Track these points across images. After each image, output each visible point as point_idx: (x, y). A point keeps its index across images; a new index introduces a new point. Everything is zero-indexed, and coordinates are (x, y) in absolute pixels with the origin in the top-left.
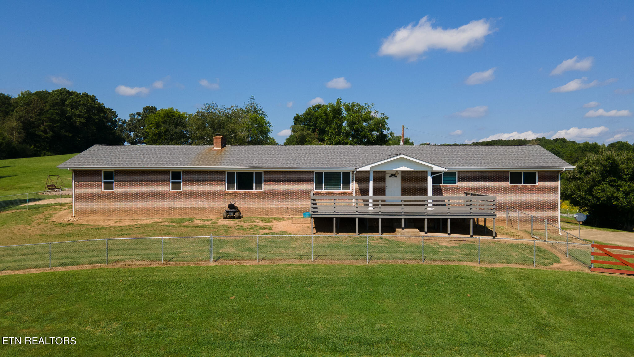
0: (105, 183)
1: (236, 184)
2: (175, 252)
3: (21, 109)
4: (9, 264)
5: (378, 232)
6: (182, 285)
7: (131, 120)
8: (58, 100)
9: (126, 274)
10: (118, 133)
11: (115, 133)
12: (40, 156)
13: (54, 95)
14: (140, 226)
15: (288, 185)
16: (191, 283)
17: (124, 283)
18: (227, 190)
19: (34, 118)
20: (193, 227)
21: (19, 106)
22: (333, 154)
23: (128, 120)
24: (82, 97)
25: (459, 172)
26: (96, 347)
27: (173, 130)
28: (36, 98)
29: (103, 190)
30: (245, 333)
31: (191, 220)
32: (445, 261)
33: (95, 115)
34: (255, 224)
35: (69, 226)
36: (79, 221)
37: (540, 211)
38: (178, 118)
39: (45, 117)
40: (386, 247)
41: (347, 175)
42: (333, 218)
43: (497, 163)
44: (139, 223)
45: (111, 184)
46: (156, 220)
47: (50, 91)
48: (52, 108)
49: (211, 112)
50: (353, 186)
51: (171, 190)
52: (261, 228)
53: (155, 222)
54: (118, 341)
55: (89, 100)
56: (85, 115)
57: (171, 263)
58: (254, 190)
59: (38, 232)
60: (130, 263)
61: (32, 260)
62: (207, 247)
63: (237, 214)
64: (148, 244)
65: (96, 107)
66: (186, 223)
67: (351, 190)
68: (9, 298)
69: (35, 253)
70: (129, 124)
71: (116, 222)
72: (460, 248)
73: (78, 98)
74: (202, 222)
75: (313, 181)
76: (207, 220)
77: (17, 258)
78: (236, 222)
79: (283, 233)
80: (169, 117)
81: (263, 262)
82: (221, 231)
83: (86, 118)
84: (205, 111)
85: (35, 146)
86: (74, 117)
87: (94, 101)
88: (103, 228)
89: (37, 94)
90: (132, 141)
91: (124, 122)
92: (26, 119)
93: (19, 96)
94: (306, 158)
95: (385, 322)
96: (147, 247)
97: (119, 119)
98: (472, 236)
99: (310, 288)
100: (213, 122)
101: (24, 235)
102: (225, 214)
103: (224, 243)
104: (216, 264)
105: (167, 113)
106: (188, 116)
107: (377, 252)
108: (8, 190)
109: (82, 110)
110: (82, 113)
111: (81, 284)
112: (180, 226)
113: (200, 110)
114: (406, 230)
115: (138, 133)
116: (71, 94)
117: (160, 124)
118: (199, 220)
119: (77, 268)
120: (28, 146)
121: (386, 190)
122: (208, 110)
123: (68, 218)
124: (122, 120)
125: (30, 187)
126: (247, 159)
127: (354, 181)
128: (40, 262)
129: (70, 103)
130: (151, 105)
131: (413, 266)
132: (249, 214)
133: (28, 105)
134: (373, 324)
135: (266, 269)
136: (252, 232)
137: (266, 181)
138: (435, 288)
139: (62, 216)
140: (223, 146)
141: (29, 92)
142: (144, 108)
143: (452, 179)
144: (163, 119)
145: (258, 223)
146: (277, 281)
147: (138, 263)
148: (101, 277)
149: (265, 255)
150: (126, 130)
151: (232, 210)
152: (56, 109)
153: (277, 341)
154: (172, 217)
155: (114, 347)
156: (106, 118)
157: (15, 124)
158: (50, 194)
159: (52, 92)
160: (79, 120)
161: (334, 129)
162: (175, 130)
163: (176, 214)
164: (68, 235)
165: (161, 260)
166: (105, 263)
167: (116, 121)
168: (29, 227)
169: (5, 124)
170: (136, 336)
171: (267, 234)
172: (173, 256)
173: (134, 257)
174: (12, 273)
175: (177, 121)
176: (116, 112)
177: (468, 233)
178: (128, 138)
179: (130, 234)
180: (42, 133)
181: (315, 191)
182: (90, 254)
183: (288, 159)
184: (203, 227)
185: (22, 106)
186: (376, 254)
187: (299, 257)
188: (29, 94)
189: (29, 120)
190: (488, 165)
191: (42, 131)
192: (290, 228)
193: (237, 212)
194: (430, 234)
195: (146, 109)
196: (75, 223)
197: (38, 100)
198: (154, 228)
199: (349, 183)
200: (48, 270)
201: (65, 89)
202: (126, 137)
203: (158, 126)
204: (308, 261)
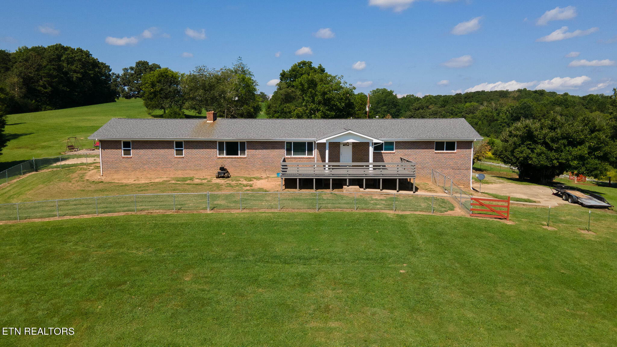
0: (124, 150)
1: (225, 151)
2: (182, 203)
3: (20, 64)
4: (67, 212)
5: (329, 188)
6: (189, 226)
7: (125, 75)
8: (54, 55)
9: (150, 219)
10: (113, 87)
11: (110, 87)
12: (41, 110)
13: (49, 50)
14: (154, 184)
15: (265, 152)
16: (195, 224)
17: (150, 224)
18: (218, 156)
19: (33, 74)
20: (194, 184)
21: (18, 62)
22: (301, 127)
23: (122, 75)
24: (77, 53)
25: (396, 142)
26: (141, 262)
27: (167, 89)
28: (33, 54)
29: (123, 156)
30: (232, 254)
31: (191, 179)
32: (371, 209)
33: (90, 70)
34: (240, 182)
35: (100, 184)
36: (107, 180)
37: (457, 172)
38: (172, 77)
39: (44, 73)
40: (333, 200)
41: (310, 144)
42: (297, 179)
43: (426, 135)
44: (153, 181)
45: (129, 151)
46: (165, 179)
47: (46, 47)
48: (49, 64)
49: (202, 75)
50: (315, 152)
51: (175, 156)
52: (244, 186)
53: (164, 181)
54: (154, 258)
55: (83, 56)
56: (81, 71)
57: (180, 211)
58: (239, 156)
59: (79, 188)
60: (152, 211)
61: (82, 209)
62: (205, 200)
63: (226, 174)
64: (162, 198)
65: (91, 62)
66: (188, 182)
67: (313, 156)
68: (76, 234)
69: (83, 204)
70: (123, 79)
71: (135, 181)
72: (386, 200)
73: (73, 54)
74: (200, 181)
75: (284, 149)
76: (204, 179)
77: (70, 207)
78: (225, 181)
79: (261, 189)
80: (163, 77)
81: (245, 211)
82: (215, 188)
83: (82, 73)
84: (196, 73)
85: (36, 101)
86: (71, 73)
87: (89, 57)
88: (126, 185)
89: (34, 49)
90: (126, 95)
91: (118, 76)
92: (26, 75)
93: (17, 51)
94: (279, 131)
95: (318, 248)
96: (162, 200)
97: (113, 74)
98: (398, 191)
99: (275, 228)
100: (205, 84)
101: (69, 190)
102: (217, 174)
103: (217, 197)
104: (212, 212)
105: (162, 73)
106: (180, 75)
107: (326, 203)
108: (33, 149)
109: (77, 65)
110: (78, 69)
111: (122, 225)
112: (184, 184)
113: (192, 73)
114: (350, 187)
115: (132, 87)
116: (66, 49)
117: (155, 83)
118: (198, 179)
119: (115, 215)
120: (29, 101)
121: (341, 156)
122: (199, 73)
123: (97, 177)
124: (115, 74)
125: (51, 147)
126: (234, 131)
127: (316, 149)
128: (89, 211)
129: (65, 58)
130: (143, 60)
131: (347, 213)
132: (236, 174)
133: (26, 60)
134: (310, 249)
135: (247, 216)
136: (237, 189)
137: (248, 149)
138: (357, 227)
139: (91, 176)
140: (215, 119)
141: (26, 47)
142: (137, 63)
143: (390, 147)
144: (158, 79)
145: (242, 181)
146: (253, 223)
147: (157, 211)
148: (134, 221)
149: (246, 206)
150: (121, 85)
151: (222, 172)
152: (53, 65)
153: (251, 258)
154: (176, 176)
155: (152, 262)
156: (100, 72)
157: (16, 80)
158: (71, 153)
159: (47, 47)
160: (75, 75)
161: (309, 97)
162: (169, 89)
163: (180, 174)
164: (102, 191)
165: (174, 209)
166: (135, 211)
167: (110, 75)
168: (70, 184)
169: (7, 80)
170: (165, 256)
171: (248, 190)
172: (182, 206)
173: (154, 207)
174: (72, 218)
175: (171, 81)
176: (109, 66)
177: (395, 189)
178: (123, 92)
179: (147, 190)
180: (41, 88)
181: (286, 156)
182: (122, 205)
183: (265, 131)
184: (201, 184)
185: (21, 62)
186: (324, 205)
187: (270, 207)
188: (26, 49)
189: (29, 75)
190: (418, 137)
191: (42, 86)
192: (266, 185)
193: (226, 173)
194: (368, 190)
195: (138, 64)
196: (105, 181)
197: (35, 56)
198: (165, 186)
199: (312, 151)
200: (95, 216)
201: (60, 44)
202: (120, 91)
203: (153, 85)
204: (276, 210)
